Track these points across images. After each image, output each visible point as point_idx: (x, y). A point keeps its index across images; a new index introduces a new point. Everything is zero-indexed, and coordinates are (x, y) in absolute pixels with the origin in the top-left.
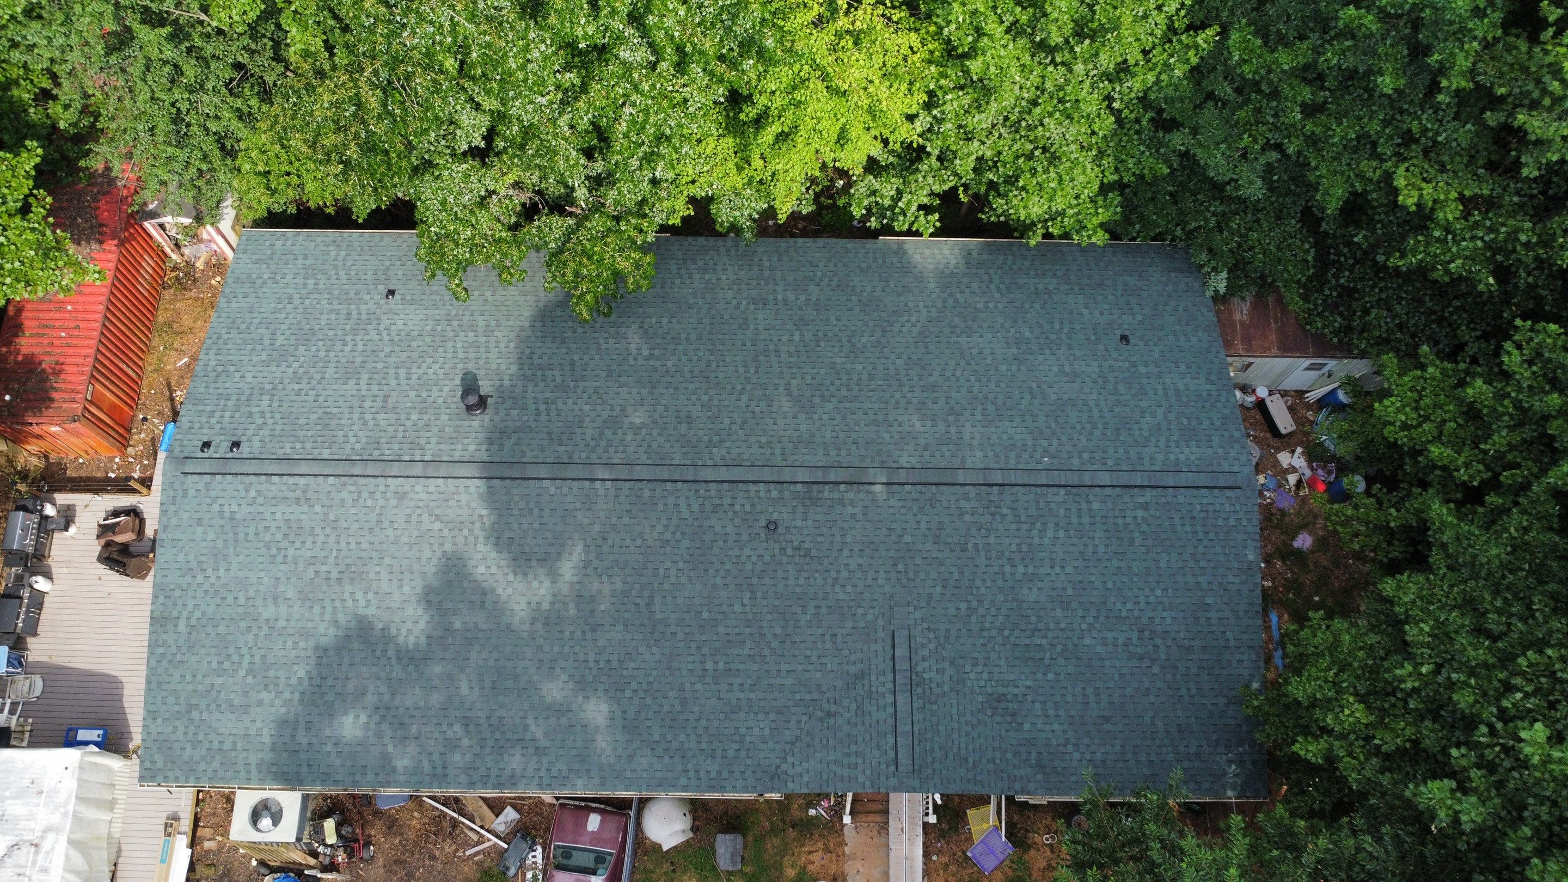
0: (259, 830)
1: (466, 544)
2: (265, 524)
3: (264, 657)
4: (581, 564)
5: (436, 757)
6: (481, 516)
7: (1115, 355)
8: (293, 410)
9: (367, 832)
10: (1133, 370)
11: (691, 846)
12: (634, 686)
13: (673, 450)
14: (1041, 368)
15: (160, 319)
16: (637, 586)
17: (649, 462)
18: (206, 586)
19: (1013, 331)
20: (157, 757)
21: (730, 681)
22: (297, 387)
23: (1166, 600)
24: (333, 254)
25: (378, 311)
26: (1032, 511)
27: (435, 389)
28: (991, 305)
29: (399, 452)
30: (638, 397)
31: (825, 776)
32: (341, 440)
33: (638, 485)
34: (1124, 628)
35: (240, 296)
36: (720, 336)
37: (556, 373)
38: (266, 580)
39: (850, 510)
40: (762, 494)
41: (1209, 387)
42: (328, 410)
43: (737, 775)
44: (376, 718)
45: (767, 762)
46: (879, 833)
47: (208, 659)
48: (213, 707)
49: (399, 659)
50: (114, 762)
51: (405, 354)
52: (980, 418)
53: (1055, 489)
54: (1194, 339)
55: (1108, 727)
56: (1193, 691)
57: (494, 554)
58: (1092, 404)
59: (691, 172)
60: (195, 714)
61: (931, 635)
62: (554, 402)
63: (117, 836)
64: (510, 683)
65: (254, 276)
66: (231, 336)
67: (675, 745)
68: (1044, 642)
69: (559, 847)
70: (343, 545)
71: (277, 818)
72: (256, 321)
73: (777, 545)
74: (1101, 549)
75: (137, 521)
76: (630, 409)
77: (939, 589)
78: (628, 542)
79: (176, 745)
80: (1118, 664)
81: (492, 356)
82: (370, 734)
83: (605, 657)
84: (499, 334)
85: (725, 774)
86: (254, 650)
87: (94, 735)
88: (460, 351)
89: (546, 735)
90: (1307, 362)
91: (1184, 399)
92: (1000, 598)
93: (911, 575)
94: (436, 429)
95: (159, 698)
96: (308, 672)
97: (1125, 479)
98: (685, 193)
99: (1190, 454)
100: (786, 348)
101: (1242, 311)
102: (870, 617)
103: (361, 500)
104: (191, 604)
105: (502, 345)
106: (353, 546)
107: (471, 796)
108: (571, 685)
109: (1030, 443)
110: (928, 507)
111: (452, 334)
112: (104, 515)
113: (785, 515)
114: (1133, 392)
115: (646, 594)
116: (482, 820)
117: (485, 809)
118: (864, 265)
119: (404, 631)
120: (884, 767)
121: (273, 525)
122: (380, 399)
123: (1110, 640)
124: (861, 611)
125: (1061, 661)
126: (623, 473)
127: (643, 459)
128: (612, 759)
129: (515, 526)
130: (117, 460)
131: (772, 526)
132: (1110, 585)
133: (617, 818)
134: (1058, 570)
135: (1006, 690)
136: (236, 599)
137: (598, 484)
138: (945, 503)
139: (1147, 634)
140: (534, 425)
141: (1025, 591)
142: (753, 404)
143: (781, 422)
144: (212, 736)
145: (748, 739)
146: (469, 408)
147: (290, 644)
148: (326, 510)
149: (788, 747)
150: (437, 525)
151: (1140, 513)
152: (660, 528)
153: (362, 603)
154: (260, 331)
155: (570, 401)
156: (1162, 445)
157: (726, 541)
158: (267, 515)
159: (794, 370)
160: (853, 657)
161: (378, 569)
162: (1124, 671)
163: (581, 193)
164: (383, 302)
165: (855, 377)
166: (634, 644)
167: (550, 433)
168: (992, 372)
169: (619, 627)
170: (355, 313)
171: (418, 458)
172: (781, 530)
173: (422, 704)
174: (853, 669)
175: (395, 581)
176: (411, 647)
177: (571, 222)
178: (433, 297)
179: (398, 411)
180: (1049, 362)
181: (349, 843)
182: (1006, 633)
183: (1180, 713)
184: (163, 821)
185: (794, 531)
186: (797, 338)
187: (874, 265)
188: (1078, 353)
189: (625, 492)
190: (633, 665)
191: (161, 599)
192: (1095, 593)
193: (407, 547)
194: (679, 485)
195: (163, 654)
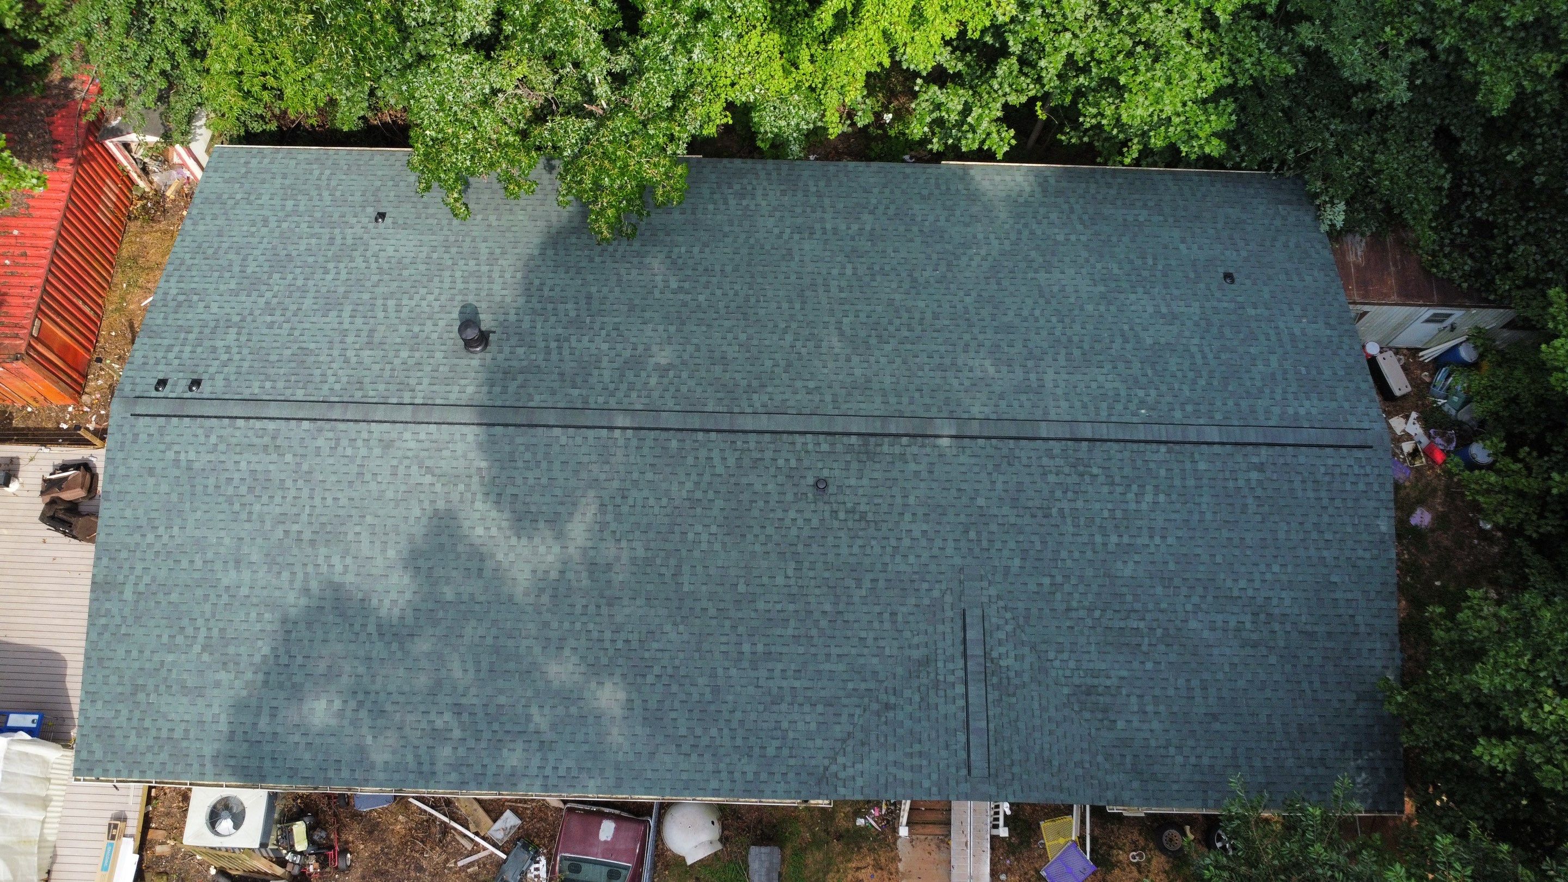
0: (217, 834)
1: (461, 501)
2: (227, 475)
3: (222, 630)
4: (597, 527)
5: (423, 751)
6: (479, 469)
7: (1218, 294)
8: (264, 344)
9: (344, 837)
10: (1240, 312)
11: (719, 859)
12: (657, 670)
13: (707, 395)
14: (1133, 308)
15: (124, 253)
16: (662, 554)
17: (678, 408)
18: (158, 547)
19: (1099, 266)
20: (96, 747)
21: (770, 665)
22: (269, 319)
23: (1284, 578)
24: (316, 173)
25: (366, 236)
26: (1127, 471)
27: (429, 323)
28: (1073, 238)
29: (386, 393)
30: (665, 336)
31: (882, 780)
32: (318, 379)
33: (664, 435)
34: (1236, 610)
35: (208, 218)
36: (761, 268)
37: (570, 306)
38: (227, 541)
39: (913, 466)
40: (810, 447)
41: (1328, 332)
42: (304, 345)
43: (778, 777)
44: (352, 704)
45: (813, 762)
46: (939, 847)
47: (157, 631)
48: (162, 688)
49: (381, 635)
50: (51, 753)
51: (396, 284)
52: (1064, 363)
53: (1154, 446)
54: (1309, 279)
55: (1217, 726)
56: (1317, 685)
57: (494, 514)
58: (1194, 349)
59: (730, 73)
60: (141, 697)
61: (1008, 615)
62: (567, 340)
63: (52, 838)
64: (512, 665)
65: (225, 196)
66: (196, 261)
67: (705, 741)
68: (1142, 625)
69: (566, 858)
70: (317, 501)
71: (238, 820)
72: (225, 246)
73: (827, 507)
74: (1209, 516)
75: (88, 476)
76: (655, 348)
77: (1017, 562)
78: (651, 502)
79: (118, 733)
80: (1228, 651)
81: (496, 287)
82: (346, 722)
83: (623, 636)
84: (504, 263)
85: (764, 776)
86: (212, 623)
87: (28, 720)
88: (459, 281)
89: (553, 726)
90: (1428, 312)
91: (1302, 346)
92: (1089, 572)
93: (985, 544)
94: (429, 368)
95: (100, 677)
96: (274, 649)
97: (1237, 435)
98: (723, 96)
99: (1310, 407)
100: (836, 283)
101: (1356, 250)
102: (936, 593)
103: (340, 449)
104: (139, 567)
105: (508, 275)
106: (329, 501)
107: (465, 798)
108: (583, 669)
109: (1123, 393)
110: (1004, 465)
111: (450, 262)
112: (51, 470)
113: (837, 473)
114: (1241, 336)
115: (673, 562)
116: (477, 826)
117: (481, 813)
118: (925, 192)
119: (387, 603)
120: (953, 770)
121: (237, 476)
122: (364, 334)
123: (1219, 624)
124: (925, 586)
125: (1162, 648)
126: (646, 420)
127: (671, 404)
128: (631, 757)
129: (519, 481)
130: (70, 409)
131: (821, 485)
132: (1219, 559)
133: (633, 826)
134: (1157, 540)
135: (1096, 682)
136: (192, 562)
137: (617, 433)
138: (1025, 461)
139: (1262, 617)
140: (543, 364)
141: (1119, 565)
142: (799, 344)
143: (831, 365)
144: (161, 723)
145: (791, 735)
146: (469, 344)
147: (253, 615)
148: (298, 459)
149: (839, 744)
150: (428, 479)
151: (1254, 475)
152: (689, 485)
153: (339, 568)
154: (230, 256)
155: (586, 338)
156: (1278, 397)
157: (767, 502)
158: (230, 465)
159: (847, 307)
160: (916, 640)
161: (358, 529)
162: (1236, 660)
163: (602, 90)
164: (371, 225)
165: (917, 316)
166: (657, 621)
167: (562, 374)
168: (1076, 312)
169: (640, 602)
170: (339, 237)
171: (407, 401)
172: (832, 489)
173: (406, 688)
174: (916, 654)
175: (378, 544)
176: (395, 621)
177: (589, 124)
178: (430, 221)
179: (386, 347)
180: (1143, 302)
181: (320, 849)
182: (1097, 614)
183: (1301, 711)
184: (107, 822)
185: (848, 491)
186: (849, 271)
187: (937, 192)
188: (1176, 292)
189: (649, 443)
190: (655, 645)
191: (105, 561)
192: (1202, 568)
193: (392, 504)
194: (713, 435)
195: (105, 626)
